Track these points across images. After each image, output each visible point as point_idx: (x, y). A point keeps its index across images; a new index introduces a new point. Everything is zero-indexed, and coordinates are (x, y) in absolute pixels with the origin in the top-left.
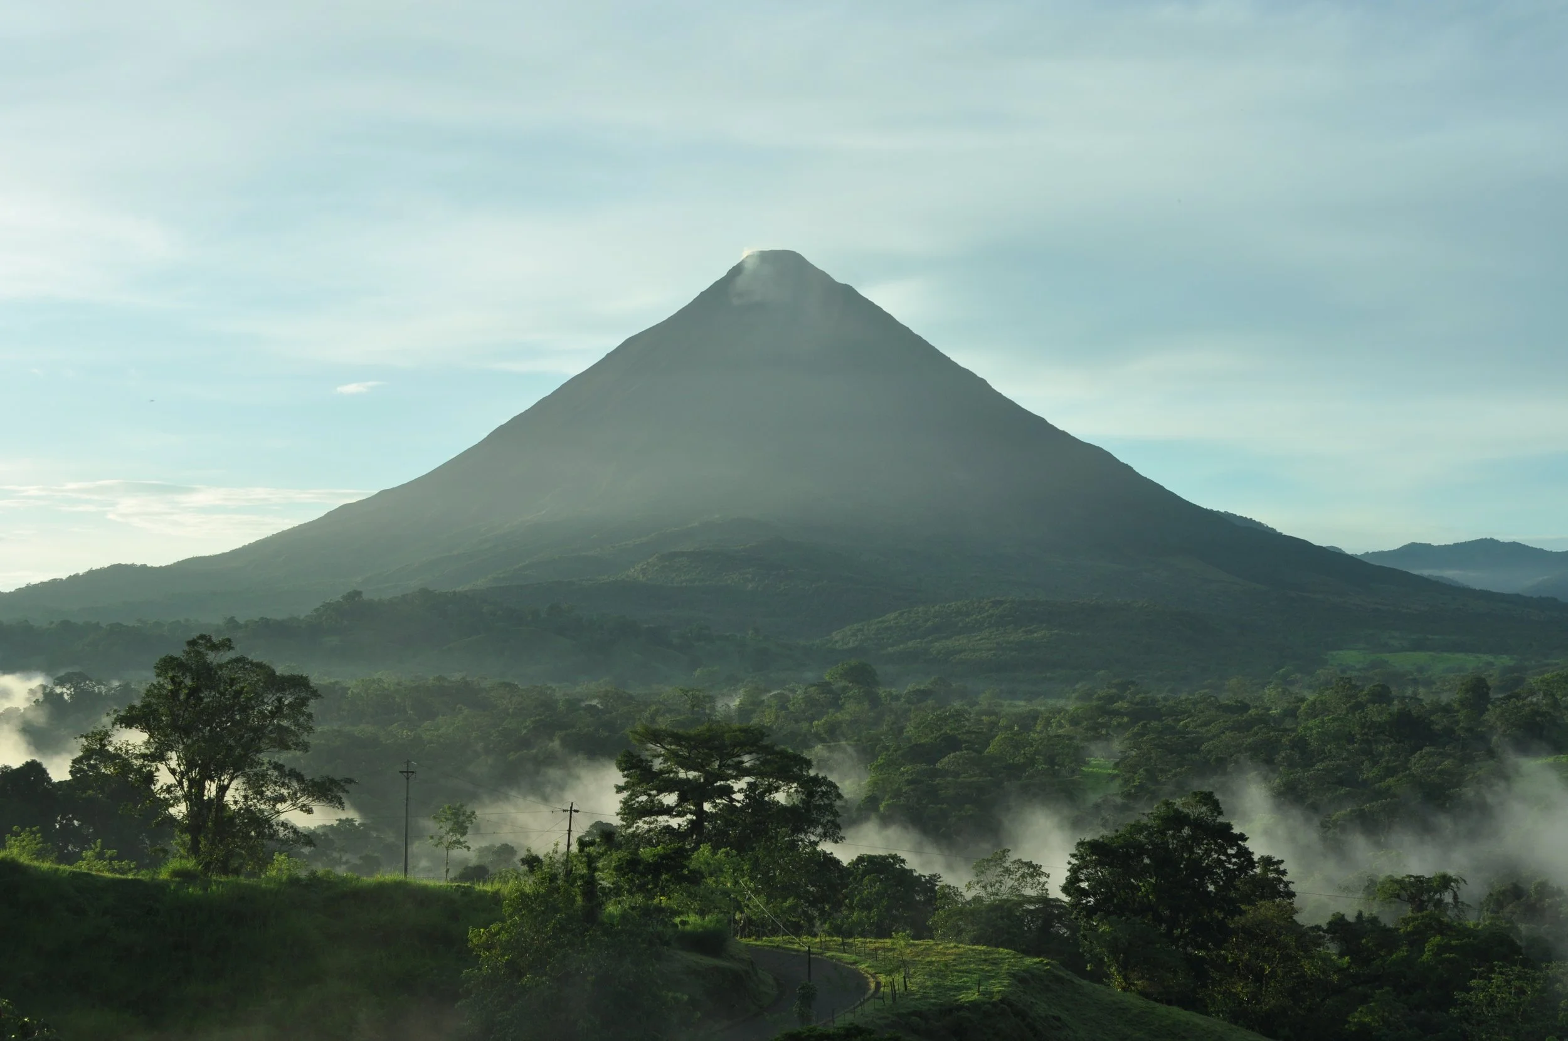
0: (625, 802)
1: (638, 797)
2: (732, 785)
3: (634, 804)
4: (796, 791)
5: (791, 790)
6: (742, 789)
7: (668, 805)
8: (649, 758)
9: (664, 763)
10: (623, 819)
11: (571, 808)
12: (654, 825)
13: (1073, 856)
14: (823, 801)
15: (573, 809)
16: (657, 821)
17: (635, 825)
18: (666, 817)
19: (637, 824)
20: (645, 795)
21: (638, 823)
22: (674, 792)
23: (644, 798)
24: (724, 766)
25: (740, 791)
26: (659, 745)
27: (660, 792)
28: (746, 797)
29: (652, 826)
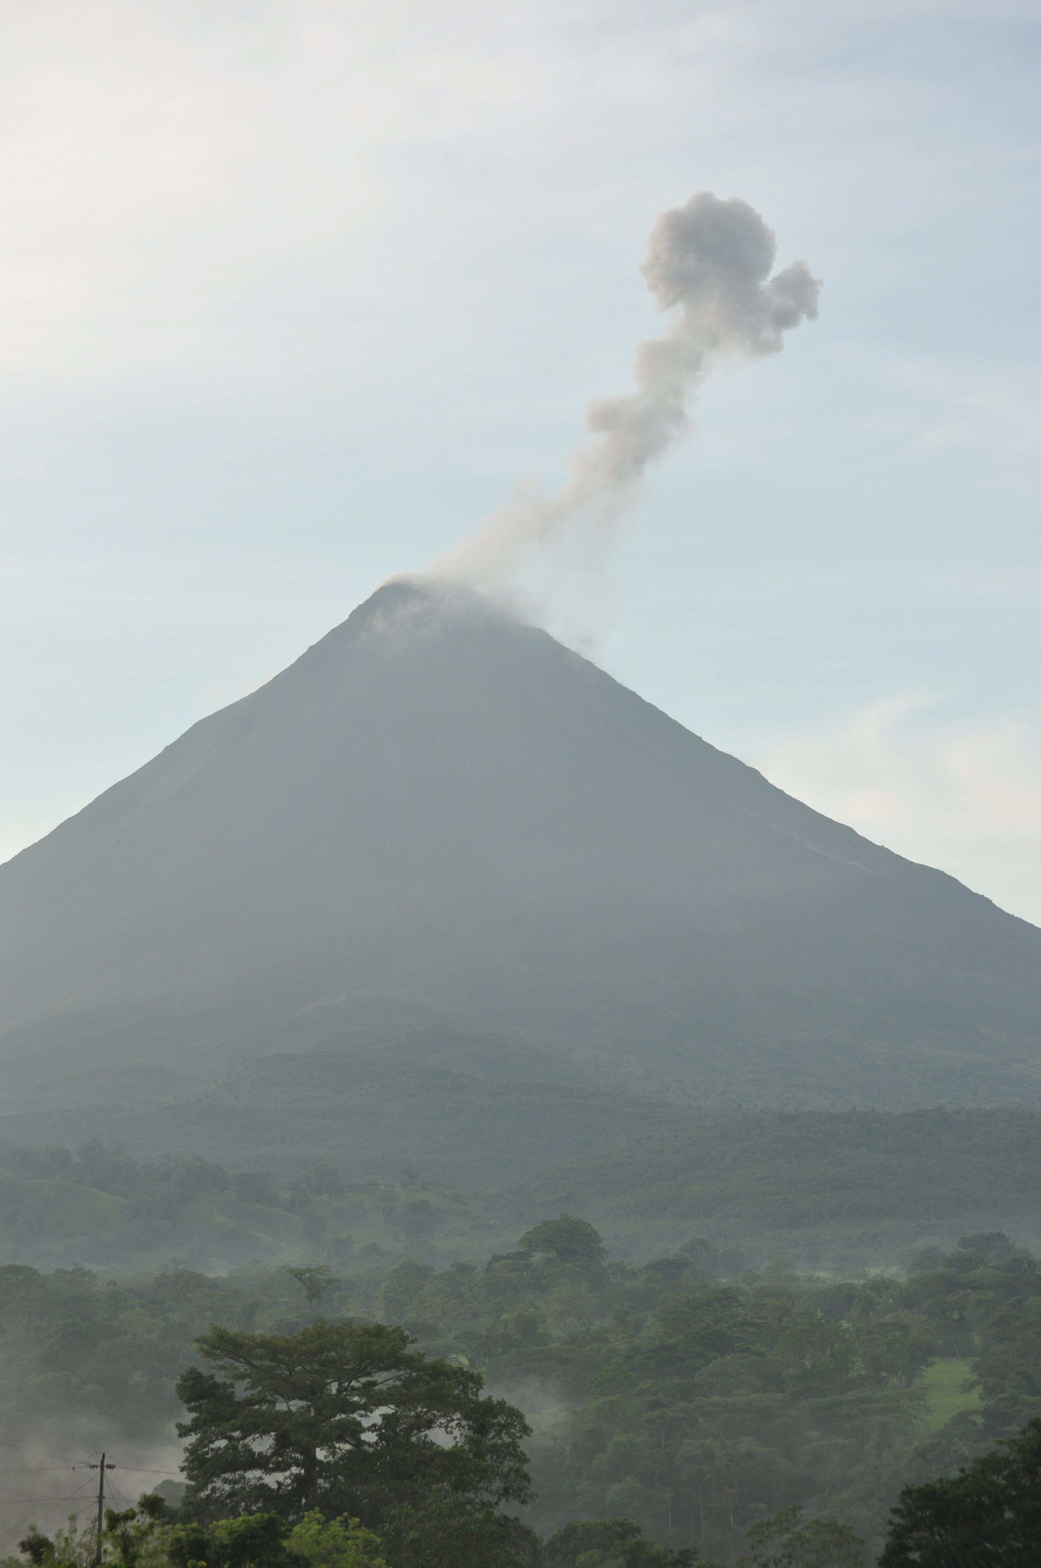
0: (193, 1451)
1: (213, 1442)
2: (358, 1419)
3: (207, 1453)
4: (459, 1425)
5: (451, 1424)
6: (374, 1425)
7: (260, 1454)
8: (228, 1382)
9: (251, 1389)
10: (190, 1477)
11: (102, 1461)
12: (240, 1486)
13: (896, 1511)
14: (501, 1438)
15: (106, 1463)
16: (244, 1478)
17: (210, 1486)
18: (258, 1473)
19: (214, 1484)
20: (223, 1438)
21: (215, 1482)
22: (269, 1433)
23: (222, 1443)
24: (346, 1390)
25: (373, 1428)
26: (243, 1360)
27: (246, 1433)
28: (381, 1437)
29: (238, 1486)
